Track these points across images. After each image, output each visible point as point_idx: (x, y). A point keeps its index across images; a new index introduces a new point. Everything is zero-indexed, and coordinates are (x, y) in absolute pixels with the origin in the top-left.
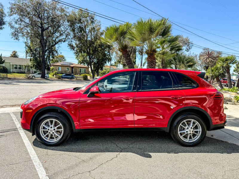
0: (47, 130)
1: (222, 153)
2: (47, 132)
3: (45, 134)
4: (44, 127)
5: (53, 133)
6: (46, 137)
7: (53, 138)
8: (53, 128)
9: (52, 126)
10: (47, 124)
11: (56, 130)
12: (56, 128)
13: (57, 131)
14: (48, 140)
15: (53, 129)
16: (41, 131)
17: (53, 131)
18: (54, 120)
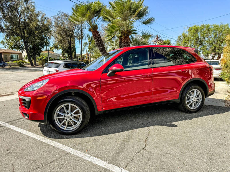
0: (63, 117)
1: (219, 113)
2: (63, 119)
3: (61, 122)
4: (58, 114)
5: (71, 119)
6: (62, 125)
7: (71, 125)
8: (69, 113)
9: (69, 112)
10: (61, 110)
11: (73, 115)
12: (73, 113)
13: (75, 117)
14: (65, 128)
15: (69, 115)
16: (56, 119)
17: (71, 117)
18: (70, 104)
